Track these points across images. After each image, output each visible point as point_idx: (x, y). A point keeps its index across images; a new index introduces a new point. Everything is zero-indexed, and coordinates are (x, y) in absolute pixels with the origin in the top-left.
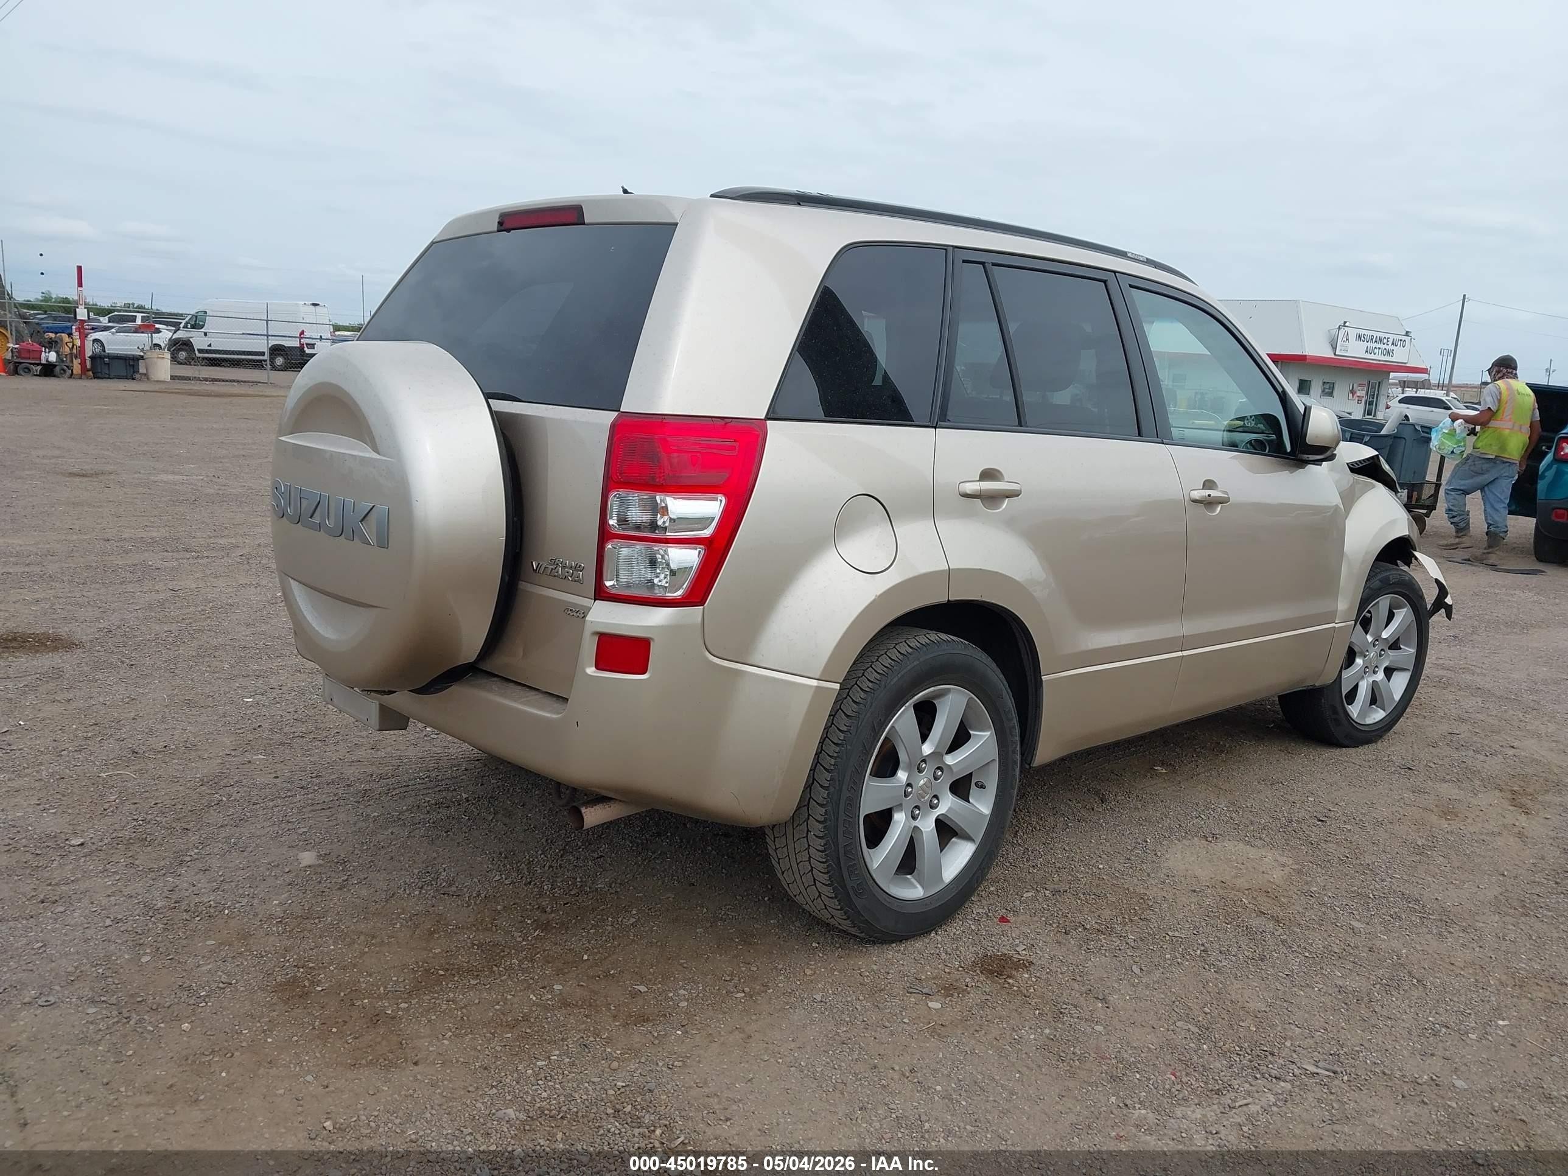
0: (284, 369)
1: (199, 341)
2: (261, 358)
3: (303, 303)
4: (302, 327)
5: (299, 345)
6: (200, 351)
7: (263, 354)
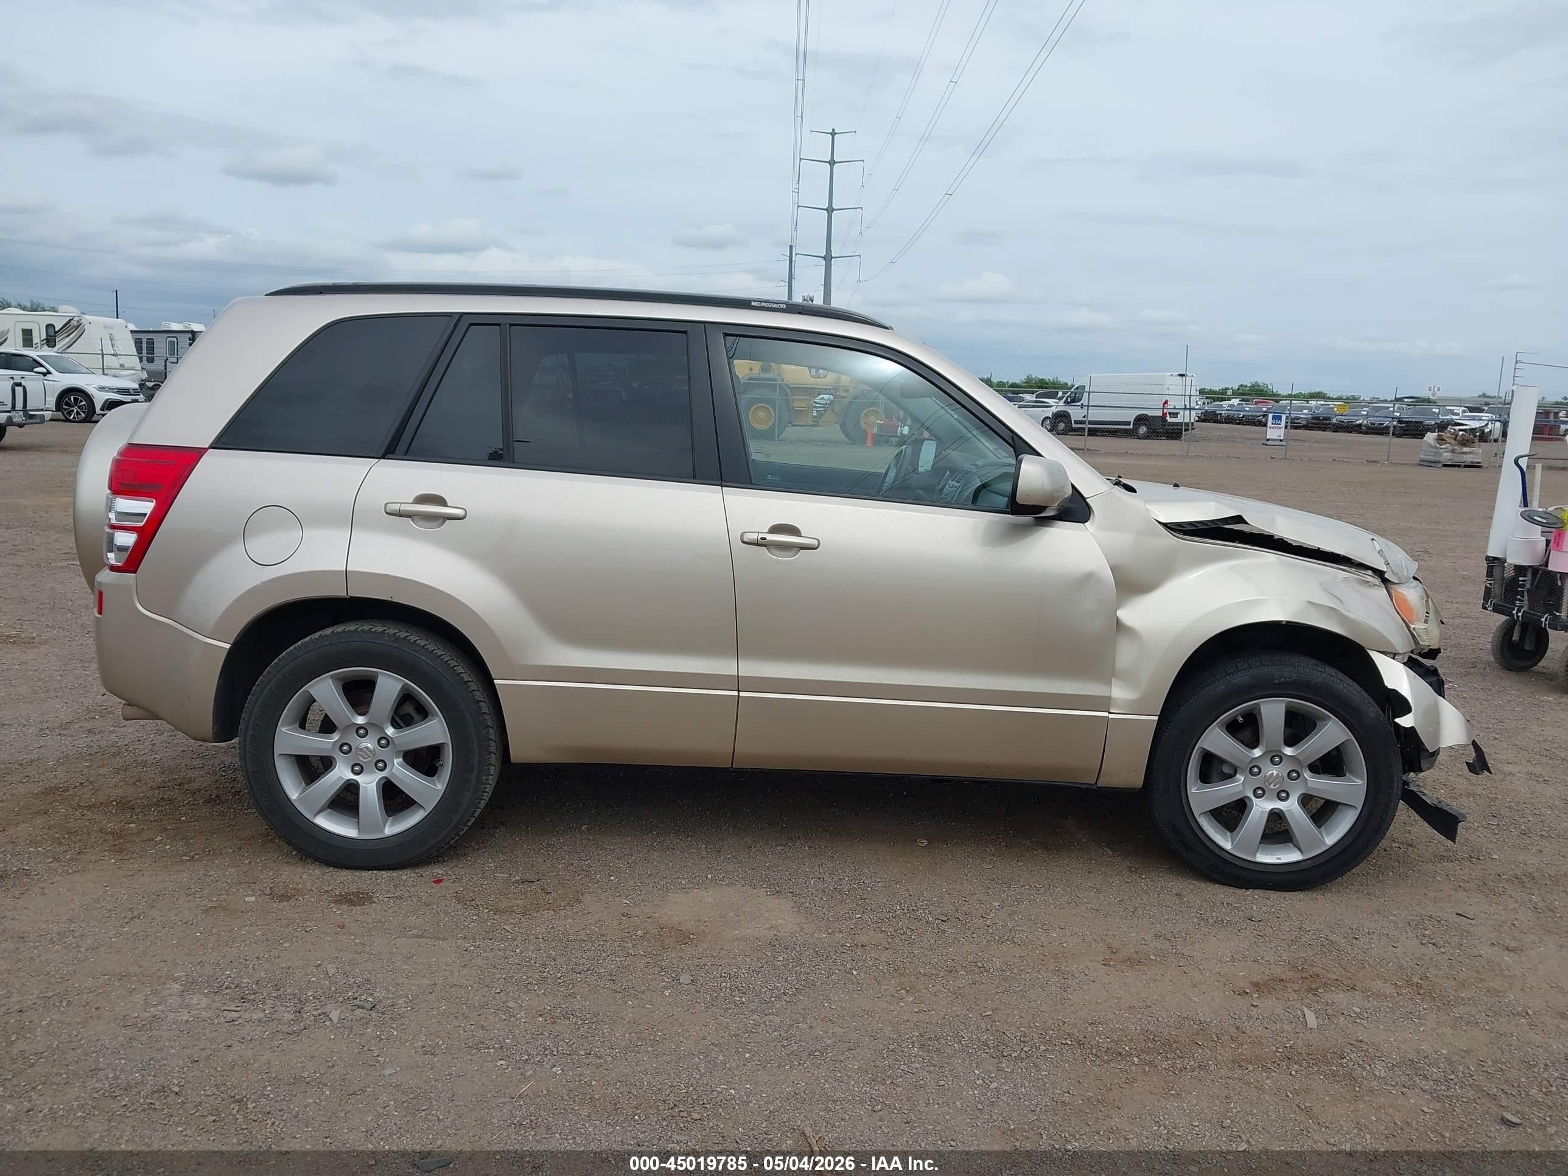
0: (1147, 437)
1: (1076, 413)
2: (1127, 427)
3: (1170, 374)
4: (1167, 398)
5: (1161, 415)
6: (1076, 422)
7: (1128, 423)
